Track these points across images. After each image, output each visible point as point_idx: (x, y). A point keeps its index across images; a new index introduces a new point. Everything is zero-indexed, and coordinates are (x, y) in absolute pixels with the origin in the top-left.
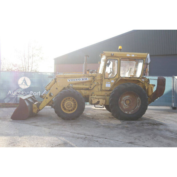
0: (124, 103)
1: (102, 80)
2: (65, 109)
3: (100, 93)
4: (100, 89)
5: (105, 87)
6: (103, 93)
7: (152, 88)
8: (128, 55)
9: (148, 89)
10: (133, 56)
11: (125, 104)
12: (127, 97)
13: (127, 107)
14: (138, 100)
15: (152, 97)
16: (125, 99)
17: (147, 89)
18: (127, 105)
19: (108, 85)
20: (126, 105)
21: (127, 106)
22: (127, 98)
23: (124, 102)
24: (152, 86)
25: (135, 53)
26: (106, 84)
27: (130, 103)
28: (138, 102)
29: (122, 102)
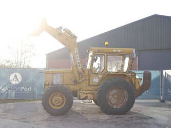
1: (89, 76)
2: (54, 105)
3: (89, 88)
4: (88, 85)
5: (93, 82)
6: (92, 88)
7: (138, 82)
8: (114, 51)
9: (135, 83)
10: (120, 51)
11: (113, 99)
13: (115, 102)
15: (139, 91)
16: (112, 94)
19: (96, 80)
21: (115, 100)
22: (115, 93)
25: (122, 49)
26: (94, 79)
27: (118, 97)
28: (125, 95)
29: (110, 97)
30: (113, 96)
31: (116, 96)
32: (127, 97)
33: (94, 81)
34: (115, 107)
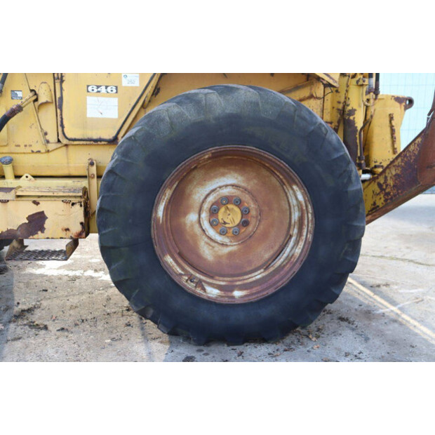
0: (206, 225)
3: (60, 160)
4: (52, 137)
5: (84, 122)
7: (391, 118)
9: (367, 122)
11: (211, 232)
12: (226, 182)
13: (226, 250)
14: (293, 202)
15: (391, 182)
16: (211, 199)
17: (359, 124)
18: (222, 233)
20: (219, 238)
21: (226, 240)
22: (226, 192)
23: (204, 215)
24: (396, 109)
26: (91, 100)
27: (245, 223)
28: (296, 216)
29: (192, 217)
30: (213, 212)
31: (232, 217)
32: (307, 234)
33: (92, 113)
34: (212, 292)
